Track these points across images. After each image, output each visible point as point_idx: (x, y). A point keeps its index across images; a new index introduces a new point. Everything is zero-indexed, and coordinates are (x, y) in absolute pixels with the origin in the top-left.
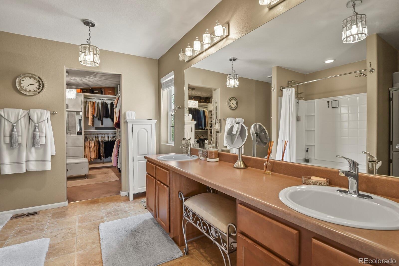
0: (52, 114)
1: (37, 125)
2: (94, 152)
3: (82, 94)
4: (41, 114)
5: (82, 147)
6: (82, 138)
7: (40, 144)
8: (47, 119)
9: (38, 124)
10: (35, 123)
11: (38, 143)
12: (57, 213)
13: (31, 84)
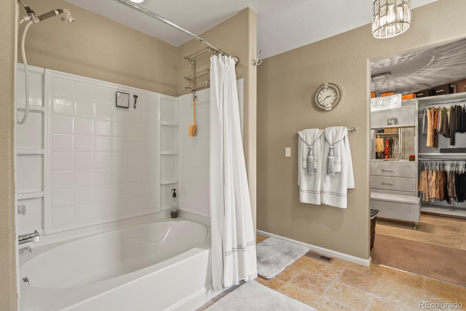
0: (351, 132)
1: (332, 147)
2: (436, 188)
3: (416, 100)
4: (337, 132)
5: (416, 178)
6: (414, 165)
7: (335, 172)
8: (344, 138)
9: (333, 145)
10: (330, 145)
11: (332, 170)
12: (351, 272)
13: (328, 97)
